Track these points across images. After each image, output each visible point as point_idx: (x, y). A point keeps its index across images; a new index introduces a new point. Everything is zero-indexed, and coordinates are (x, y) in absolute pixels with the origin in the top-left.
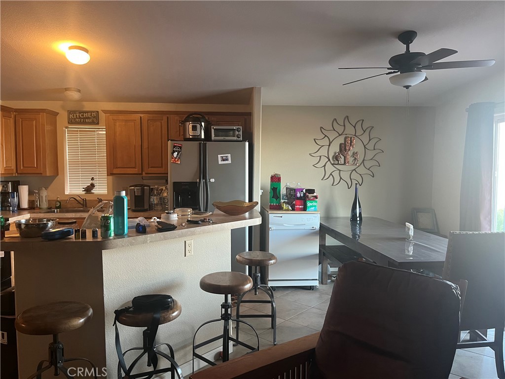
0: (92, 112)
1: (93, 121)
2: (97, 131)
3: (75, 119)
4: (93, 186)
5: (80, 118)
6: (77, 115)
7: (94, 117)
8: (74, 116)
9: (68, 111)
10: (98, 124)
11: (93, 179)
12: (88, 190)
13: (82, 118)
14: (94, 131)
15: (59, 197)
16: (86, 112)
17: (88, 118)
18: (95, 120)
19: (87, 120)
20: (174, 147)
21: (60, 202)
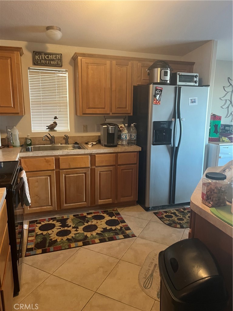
0: (56, 54)
1: (58, 63)
2: (57, 73)
3: (41, 60)
4: (55, 124)
5: (45, 59)
6: (42, 57)
7: (59, 60)
8: (39, 57)
9: (34, 52)
10: (61, 66)
11: (56, 118)
12: (52, 128)
13: (47, 60)
14: (54, 73)
15: (29, 135)
16: (51, 54)
17: (53, 60)
18: (59, 62)
19: (52, 62)
20: (156, 90)
21: (31, 140)
